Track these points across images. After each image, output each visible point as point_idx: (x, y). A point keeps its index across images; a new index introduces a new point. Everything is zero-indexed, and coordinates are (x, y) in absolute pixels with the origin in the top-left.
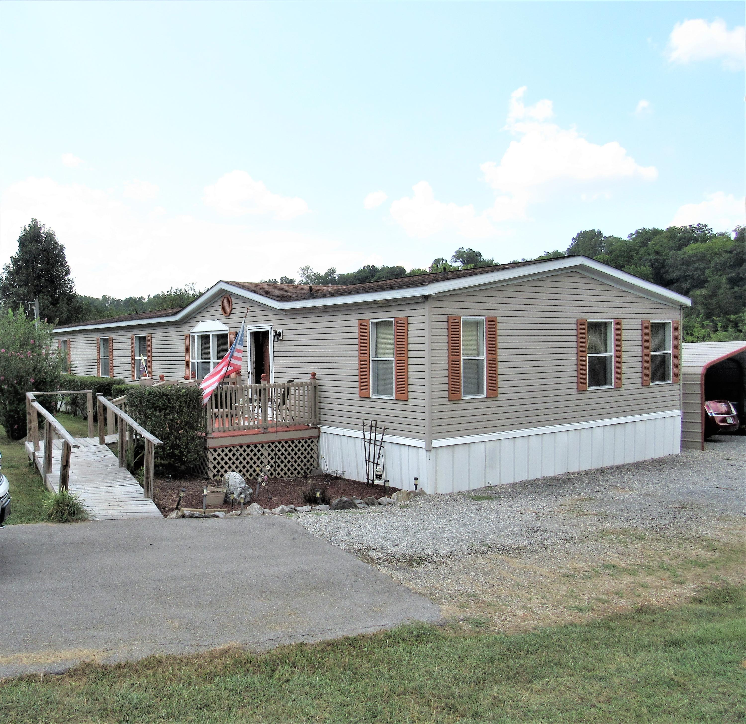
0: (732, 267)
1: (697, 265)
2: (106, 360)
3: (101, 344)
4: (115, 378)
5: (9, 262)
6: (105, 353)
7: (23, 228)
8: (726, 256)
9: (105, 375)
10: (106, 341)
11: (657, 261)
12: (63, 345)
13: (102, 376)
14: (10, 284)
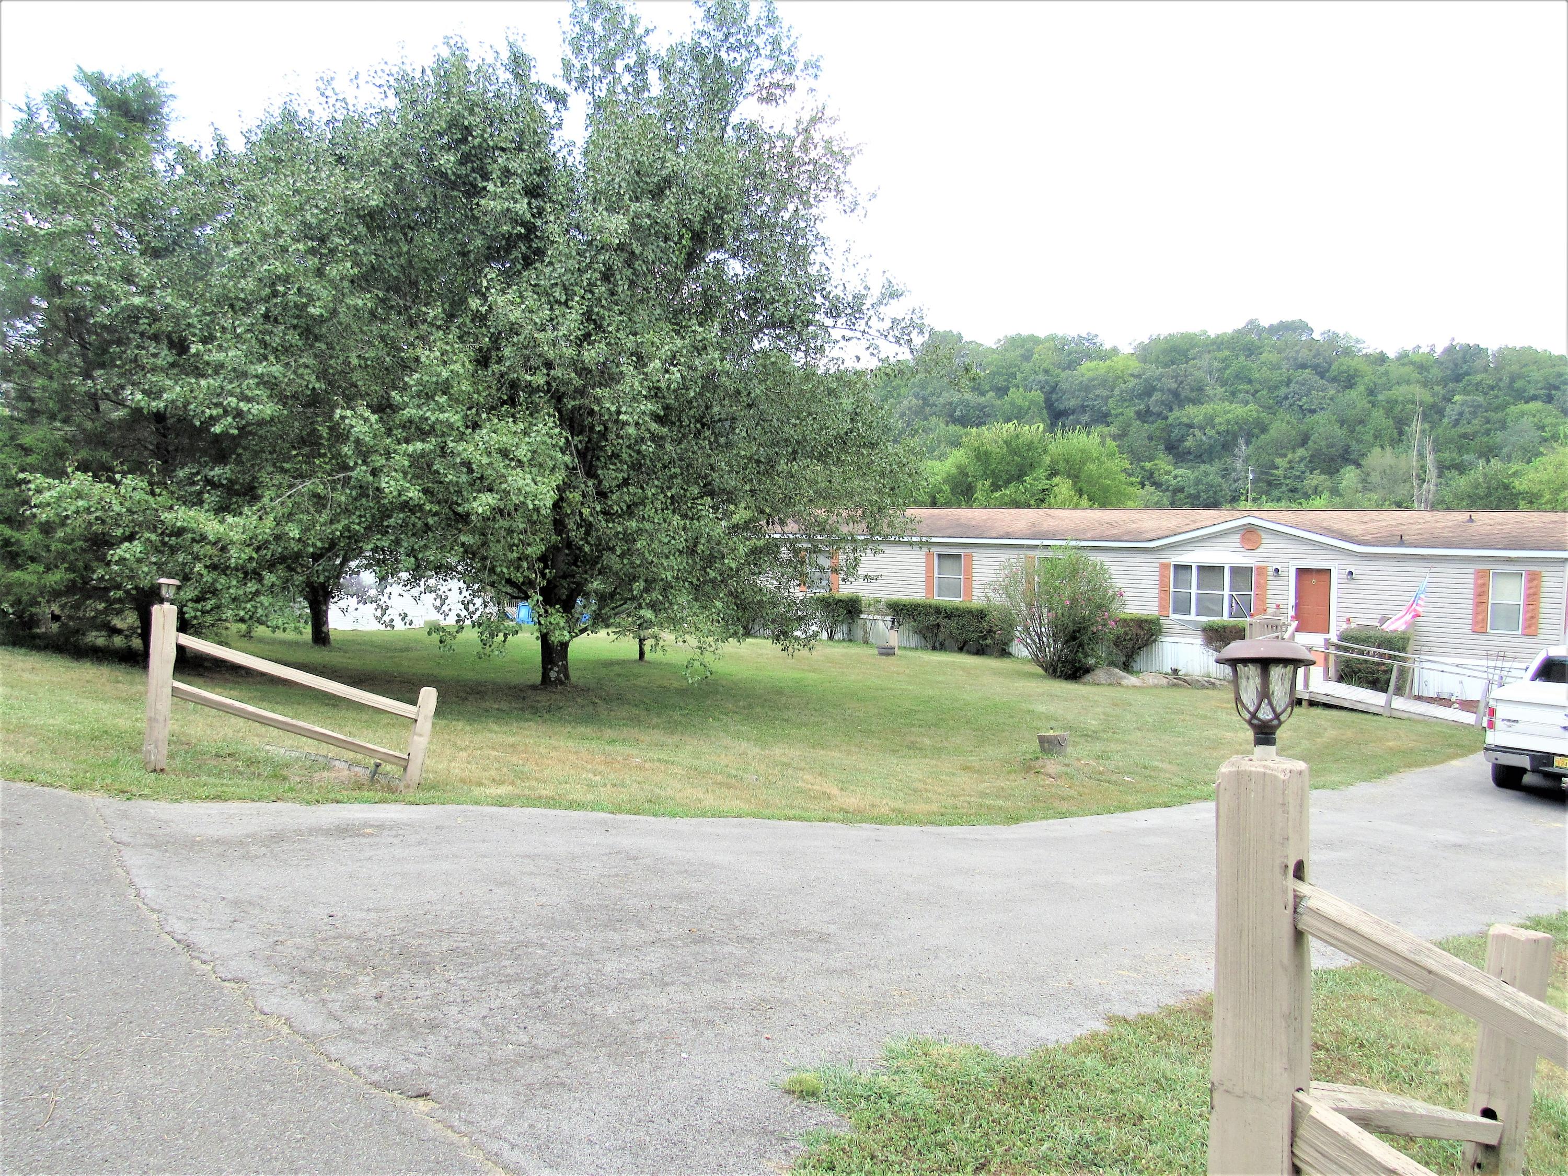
0: (1140, 396)
1: (1097, 392)
8: (1133, 382)
11: (1047, 382)
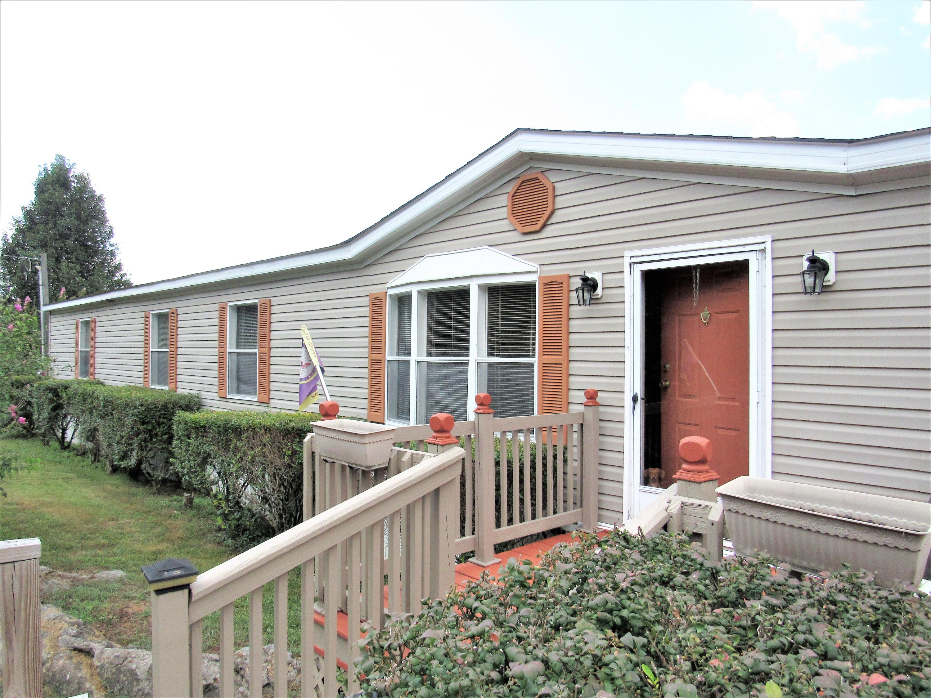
2: (161, 355)
3: (153, 323)
4: (180, 391)
5: (20, 215)
6: (162, 342)
7: (43, 167)
9: (159, 383)
10: (162, 318)
12: (84, 328)
13: (153, 387)
14: (18, 245)
